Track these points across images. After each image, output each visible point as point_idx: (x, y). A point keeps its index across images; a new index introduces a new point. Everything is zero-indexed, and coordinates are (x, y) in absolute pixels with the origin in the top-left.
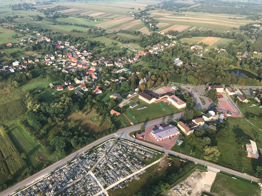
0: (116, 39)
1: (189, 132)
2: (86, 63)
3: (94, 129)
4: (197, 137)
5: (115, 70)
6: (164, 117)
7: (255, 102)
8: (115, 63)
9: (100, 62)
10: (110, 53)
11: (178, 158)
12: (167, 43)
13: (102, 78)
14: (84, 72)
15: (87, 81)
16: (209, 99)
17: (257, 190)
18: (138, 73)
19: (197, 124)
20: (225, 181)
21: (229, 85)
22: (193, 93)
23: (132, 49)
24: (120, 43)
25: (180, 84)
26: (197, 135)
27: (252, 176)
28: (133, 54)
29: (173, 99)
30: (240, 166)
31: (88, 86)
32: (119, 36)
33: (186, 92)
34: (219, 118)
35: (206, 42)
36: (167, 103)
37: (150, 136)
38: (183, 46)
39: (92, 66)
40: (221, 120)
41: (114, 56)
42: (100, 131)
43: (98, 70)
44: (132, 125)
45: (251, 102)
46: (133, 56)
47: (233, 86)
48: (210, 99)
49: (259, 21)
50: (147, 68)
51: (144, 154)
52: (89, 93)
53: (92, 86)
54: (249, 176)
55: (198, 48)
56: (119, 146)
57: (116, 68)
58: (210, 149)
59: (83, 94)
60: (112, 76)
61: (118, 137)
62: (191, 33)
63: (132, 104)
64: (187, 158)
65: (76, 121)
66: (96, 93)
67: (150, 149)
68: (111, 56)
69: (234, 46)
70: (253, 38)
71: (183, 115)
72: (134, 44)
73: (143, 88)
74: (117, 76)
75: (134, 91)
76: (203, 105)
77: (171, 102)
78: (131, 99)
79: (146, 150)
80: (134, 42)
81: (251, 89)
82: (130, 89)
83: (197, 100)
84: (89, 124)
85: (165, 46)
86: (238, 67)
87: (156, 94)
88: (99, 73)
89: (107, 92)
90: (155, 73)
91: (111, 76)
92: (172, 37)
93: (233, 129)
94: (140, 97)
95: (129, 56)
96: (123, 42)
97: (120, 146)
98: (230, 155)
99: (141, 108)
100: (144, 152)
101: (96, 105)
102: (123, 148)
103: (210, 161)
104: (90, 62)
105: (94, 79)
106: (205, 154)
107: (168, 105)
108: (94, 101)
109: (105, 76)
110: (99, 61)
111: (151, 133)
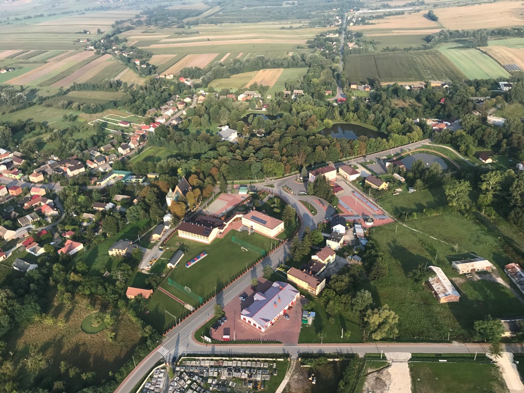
0: (71, 107)
1: (318, 287)
2: (16, 180)
3: (102, 355)
4: (340, 296)
5: (96, 181)
6: (252, 265)
7: (397, 183)
8: (88, 164)
9: (50, 171)
10: (68, 144)
11: (322, 359)
12: (189, 97)
13: (70, 208)
14: (17, 204)
15: (33, 227)
16: (319, 200)
17: (491, 371)
18: (151, 176)
19: (323, 262)
20: (429, 374)
21: (339, 160)
22: (285, 194)
23: (117, 123)
24: (84, 114)
25: (251, 181)
26: (337, 289)
27: (468, 342)
28: (123, 135)
29: (254, 219)
30: (437, 329)
31: (43, 239)
32: (75, 98)
33: (270, 195)
34: (356, 236)
35: (262, 81)
36: (245, 232)
37: (243, 325)
38: (221, 97)
39: (32, 184)
40: (362, 240)
41: (81, 147)
42: (120, 353)
43: (51, 190)
44: (192, 310)
45: (392, 185)
46: (124, 138)
47: (347, 161)
48: (321, 199)
49: (332, 26)
50: (170, 161)
51: (249, 376)
52: (52, 258)
53: (51, 236)
54: (464, 345)
55: (252, 97)
56: (183, 378)
57: (94, 176)
58: (378, 315)
59: (36, 266)
60: (95, 198)
61: (170, 354)
62: (227, 68)
63: (172, 257)
64: (339, 351)
65: (44, 349)
66: (70, 253)
67: (256, 359)
68: (73, 150)
69: (315, 80)
70: (338, 60)
71: (288, 251)
72: (117, 111)
73: (180, 210)
74: (106, 195)
75: (162, 223)
76: (314, 215)
77: (252, 226)
78: (162, 245)
79: (249, 364)
80: (115, 105)
81: (379, 159)
82: (151, 220)
83: (299, 208)
84: (84, 344)
85: (187, 105)
86: (339, 120)
87: (214, 217)
88: (57, 199)
89: (95, 242)
90: (193, 169)
91: (91, 198)
92: (192, 81)
93: (389, 251)
94: (182, 234)
95: (115, 141)
96: (91, 110)
97: (187, 377)
98: (411, 310)
99: (194, 261)
100: (247, 372)
101: (84, 286)
102: (194, 379)
103: (383, 340)
104: (24, 174)
105: (51, 216)
106: (372, 329)
107: (249, 234)
108: (73, 277)
109: (76, 203)
110: (47, 167)
111: (242, 317)
